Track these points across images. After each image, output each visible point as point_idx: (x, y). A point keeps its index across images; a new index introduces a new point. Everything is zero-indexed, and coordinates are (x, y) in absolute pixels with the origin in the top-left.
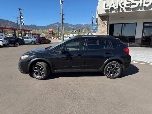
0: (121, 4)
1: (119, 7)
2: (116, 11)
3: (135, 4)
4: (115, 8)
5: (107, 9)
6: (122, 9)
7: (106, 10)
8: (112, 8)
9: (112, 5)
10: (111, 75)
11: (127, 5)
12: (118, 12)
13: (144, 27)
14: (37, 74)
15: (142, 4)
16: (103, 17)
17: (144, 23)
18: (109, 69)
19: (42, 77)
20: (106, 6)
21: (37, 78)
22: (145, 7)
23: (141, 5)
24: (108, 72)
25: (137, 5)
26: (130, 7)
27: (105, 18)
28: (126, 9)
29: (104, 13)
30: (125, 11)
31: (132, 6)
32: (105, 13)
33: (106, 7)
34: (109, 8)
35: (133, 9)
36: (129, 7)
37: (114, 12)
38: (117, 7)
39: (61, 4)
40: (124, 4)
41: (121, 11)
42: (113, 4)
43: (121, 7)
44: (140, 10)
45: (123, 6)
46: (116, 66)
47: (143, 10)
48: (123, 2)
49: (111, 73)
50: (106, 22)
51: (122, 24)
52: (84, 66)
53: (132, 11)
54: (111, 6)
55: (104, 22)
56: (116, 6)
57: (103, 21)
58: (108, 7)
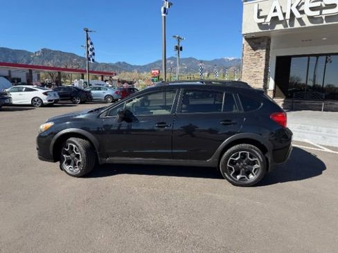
0: (298, 7)
1: (292, 15)
2: (286, 26)
3: (334, 6)
4: (281, 18)
5: (262, 20)
6: (300, 20)
7: (260, 25)
8: (275, 19)
9: (275, 11)
10: (238, 177)
11: (312, 9)
12: (289, 27)
14: (69, 162)
16: (256, 42)
18: (232, 163)
19: (77, 170)
20: (261, 15)
21: (68, 171)
24: (231, 169)
26: (321, 14)
27: (259, 43)
28: (310, 18)
29: (258, 30)
30: (308, 24)
31: (325, 12)
33: (259, 17)
34: (268, 19)
35: (329, 18)
36: (317, 13)
37: (279, 27)
38: (288, 16)
39: (163, 15)
40: (306, 8)
41: (297, 25)
42: (278, 9)
43: (297, 15)
45: (302, 12)
46: (251, 157)
48: (303, 3)
49: (237, 173)
50: (263, 53)
51: (309, 56)
52: (170, 151)
53: (325, 23)
54: (271, 15)
55: (258, 51)
56: (284, 14)
57: (254, 49)
58: (265, 17)
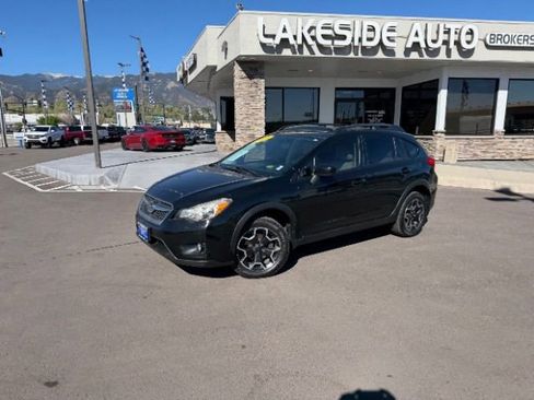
1: (304, 39)
2: (294, 52)
3: (344, 37)
4: (292, 41)
5: (268, 41)
6: (309, 47)
7: (263, 45)
8: (285, 42)
9: (284, 30)
11: (324, 37)
12: (298, 54)
13: (337, 101)
15: (360, 40)
16: (252, 67)
17: (337, 89)
20: (267, 33)
22: (364, 48)
23: (356, 43)
25: (347, 42)
26: (332, 44)
27: (256, 70)
28: (320, 47)
29: (259, 52)
30: (318, 54)
31: (336, 42)
32: (262, 53)
35: (338, 50)
36: (329, 42)
37: (287, 52)
41: (306, 53)
42: (288, 29)
43: (310, 41)
44: (352, 55)
45: (314, 38)
47: (360, 55)
48: (314, 28)
50: (261, 83)
51: (283, 89)
53: (333, 55)
54: (280, 36)
55: (255, 80)
56: (295, 37)
57: (250, 77)
58: (273, 37)
